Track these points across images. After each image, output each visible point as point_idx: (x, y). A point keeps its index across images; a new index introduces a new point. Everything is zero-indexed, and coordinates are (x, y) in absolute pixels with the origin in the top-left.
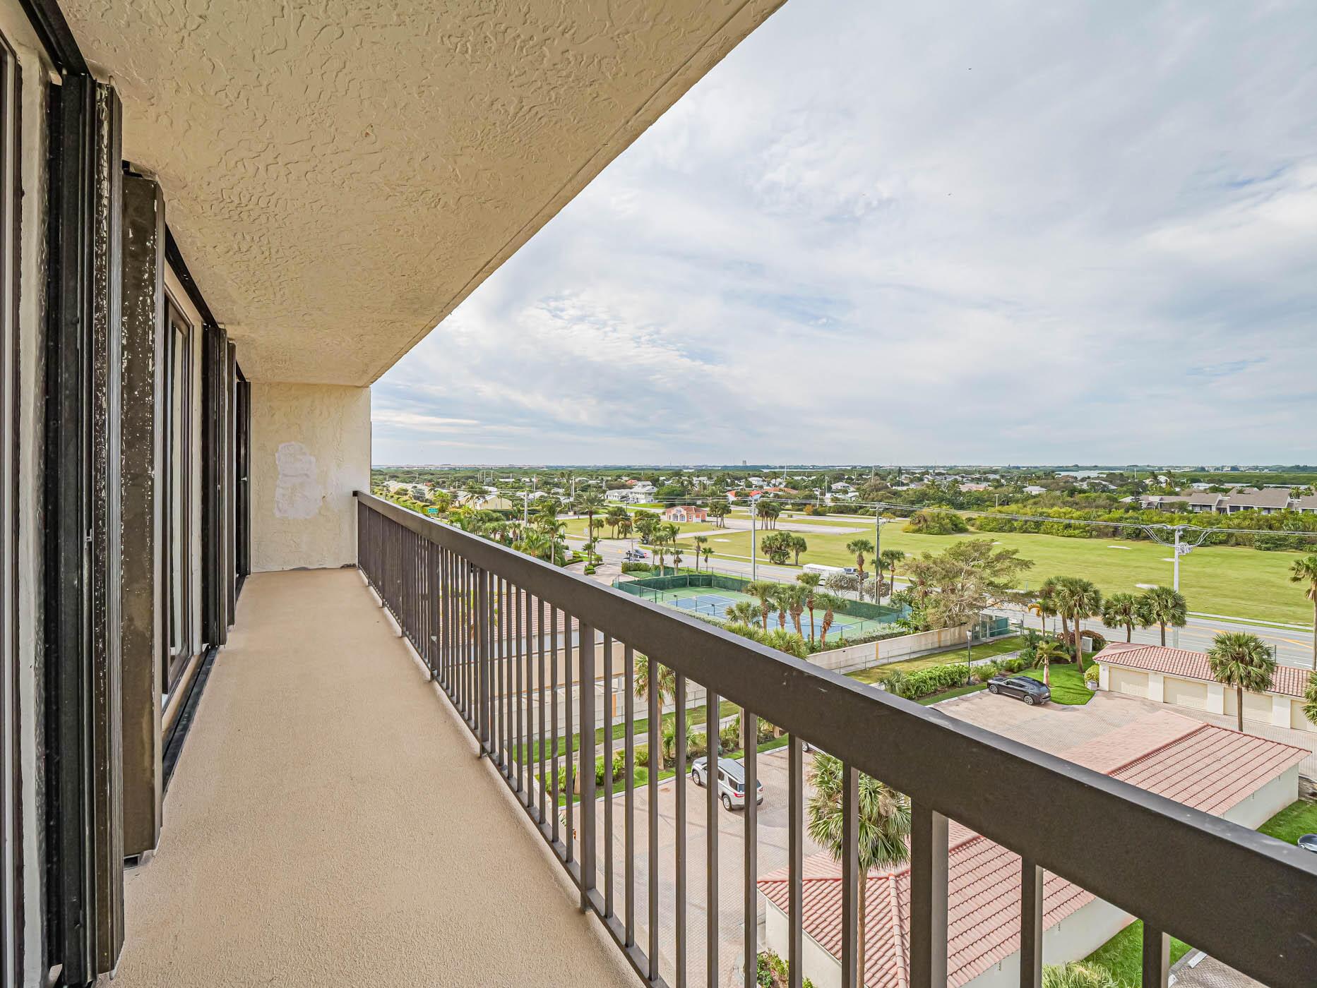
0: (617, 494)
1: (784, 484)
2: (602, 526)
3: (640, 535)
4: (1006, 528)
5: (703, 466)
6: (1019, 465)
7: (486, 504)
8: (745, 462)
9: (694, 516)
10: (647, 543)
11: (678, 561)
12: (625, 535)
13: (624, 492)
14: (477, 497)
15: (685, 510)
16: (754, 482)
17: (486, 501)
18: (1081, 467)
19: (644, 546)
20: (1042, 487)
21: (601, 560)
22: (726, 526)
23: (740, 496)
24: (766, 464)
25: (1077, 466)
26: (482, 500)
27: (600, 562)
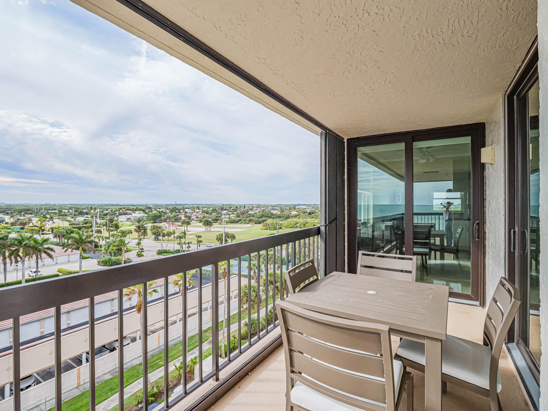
0: (124, 217)
1: (201, 212)
2: (132, 233)
3: (154, 236)
4: (295, 227)
5: (156, 204)
6: (281, 204)
7: (54, 224)
8: (176, 202)
9: (172, 227)
10: (157, 240)
11: (189, 247)
12: (144, 236)
13: (129, 216)
14: (48, 221)
15: (167, 224)
16: (187, 211)
17: (54, 223)
18: (300, 204)
19: (156, 241)
20: (297, 212)
21: (143, 249)
22: (189, 230)
23: (187, 217)
24: (185, 203)
25: (299, 204)
26: (51, 222)
27: (143, 251)
